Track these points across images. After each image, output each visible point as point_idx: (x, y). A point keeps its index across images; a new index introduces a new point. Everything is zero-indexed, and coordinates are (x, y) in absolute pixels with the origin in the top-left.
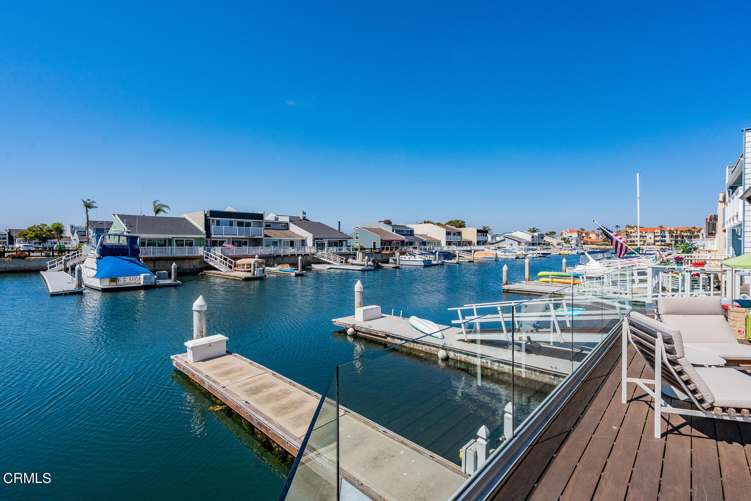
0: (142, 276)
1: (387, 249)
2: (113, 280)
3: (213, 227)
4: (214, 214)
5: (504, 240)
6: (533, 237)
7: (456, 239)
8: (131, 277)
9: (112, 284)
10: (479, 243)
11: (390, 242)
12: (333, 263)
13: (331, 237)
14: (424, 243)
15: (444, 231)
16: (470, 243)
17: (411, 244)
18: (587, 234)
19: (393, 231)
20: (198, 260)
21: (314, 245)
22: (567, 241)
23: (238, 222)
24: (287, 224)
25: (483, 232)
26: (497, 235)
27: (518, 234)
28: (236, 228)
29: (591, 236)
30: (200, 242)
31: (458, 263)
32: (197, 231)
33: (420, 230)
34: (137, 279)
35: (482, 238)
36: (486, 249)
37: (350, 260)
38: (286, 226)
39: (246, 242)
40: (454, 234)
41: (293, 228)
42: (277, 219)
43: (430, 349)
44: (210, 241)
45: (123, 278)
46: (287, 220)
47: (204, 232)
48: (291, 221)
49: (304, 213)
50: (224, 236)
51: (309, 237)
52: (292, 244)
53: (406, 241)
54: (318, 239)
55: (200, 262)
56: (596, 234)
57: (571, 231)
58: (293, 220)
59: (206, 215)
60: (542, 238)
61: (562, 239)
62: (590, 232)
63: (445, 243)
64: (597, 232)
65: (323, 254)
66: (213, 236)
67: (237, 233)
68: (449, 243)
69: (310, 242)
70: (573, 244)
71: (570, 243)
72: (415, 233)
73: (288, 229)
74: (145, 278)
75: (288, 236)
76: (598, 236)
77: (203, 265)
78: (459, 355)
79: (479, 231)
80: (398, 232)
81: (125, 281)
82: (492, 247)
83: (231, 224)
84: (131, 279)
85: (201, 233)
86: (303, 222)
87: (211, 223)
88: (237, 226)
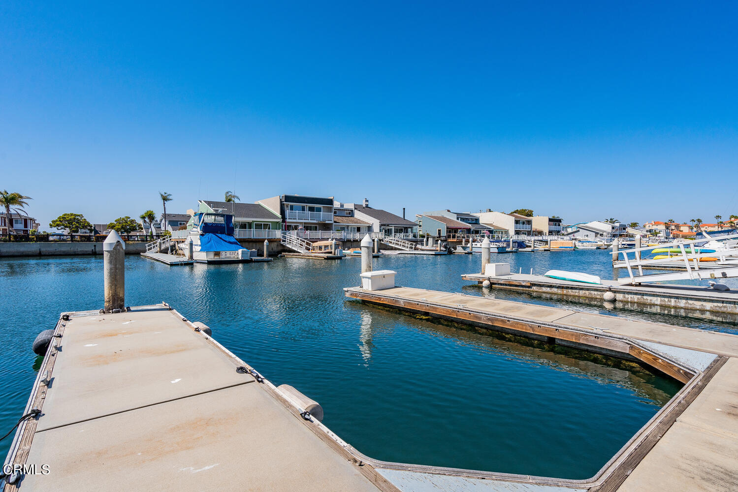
0: (240, 251)
1: (454, 237)
2: (217, 254)
3: (288, 212)
4: (288, 198)
5: (578, 231)
6: (613, 228)
7: (527, 228)
8: (231, 252)
9: (216, 257)
10: (551, 233)
11: (456, 230)
12: (403, 248)
13: (397, 223)
14: (491, 232)
15: (512, 219)
16: (540, 233)
17: (477, 232)
18: (677, 226)
19: (458, 219)
20: (276, 243)
21: (380, 231)
22: (654, 233)
23: (309, 207)
24: (352, 211)
25: (555, 221)
26: (568, 227)
27: (595, 225)
28: (308, 213)
29: (682, 228)
30: (276, 226)
31: (533, 251)
32: (273, 216)
33: (485, 219)
34: (236, 254)
35: (554, 228)
36: (559, 239)
37: (419, 246)
38: (351, 213)
39: (316, 227)
40: (524, 223)
41: (358, 215)
42: (342, 206)
43: (590, 293)
44: (285, 225)
45: (224, 252)
46: (351, 207)
47: (280, 216)
48: (355, 209)
49: (367, 201)
50: (298, 221)
51: (375, 223)
52: (359, 229)
53: (472, 229)
54: (384, 225)
55: (277, 245)
56: (689, 227)
57: (657, 224)
58: (357, 207)
59: (281, 200)
60: (624, 229)
61: (647, 231)
62: (681, 224)
63: (514, 231)
64: (691, 224)
65: (390, 240)
66: (288, 220)
67: (309, 217)
68: (517, 233)
69: (376, 228)
70: (662, 237)
71: (658, 235)
72: (481, 222)
73: (353, 216)
74: (243, 253)
75: (355, 223)
76: (692, 229)
77: (280, 248)
78: (630, 296)
79: (550, 220)
80: (463, 220)
81: (227, 255)
82: (567, 238)
83: (303, 209)
84: (231, 253)
85: (276, 217)
86: (367, 209)
87: (285, 208)
88: (309, 211)
